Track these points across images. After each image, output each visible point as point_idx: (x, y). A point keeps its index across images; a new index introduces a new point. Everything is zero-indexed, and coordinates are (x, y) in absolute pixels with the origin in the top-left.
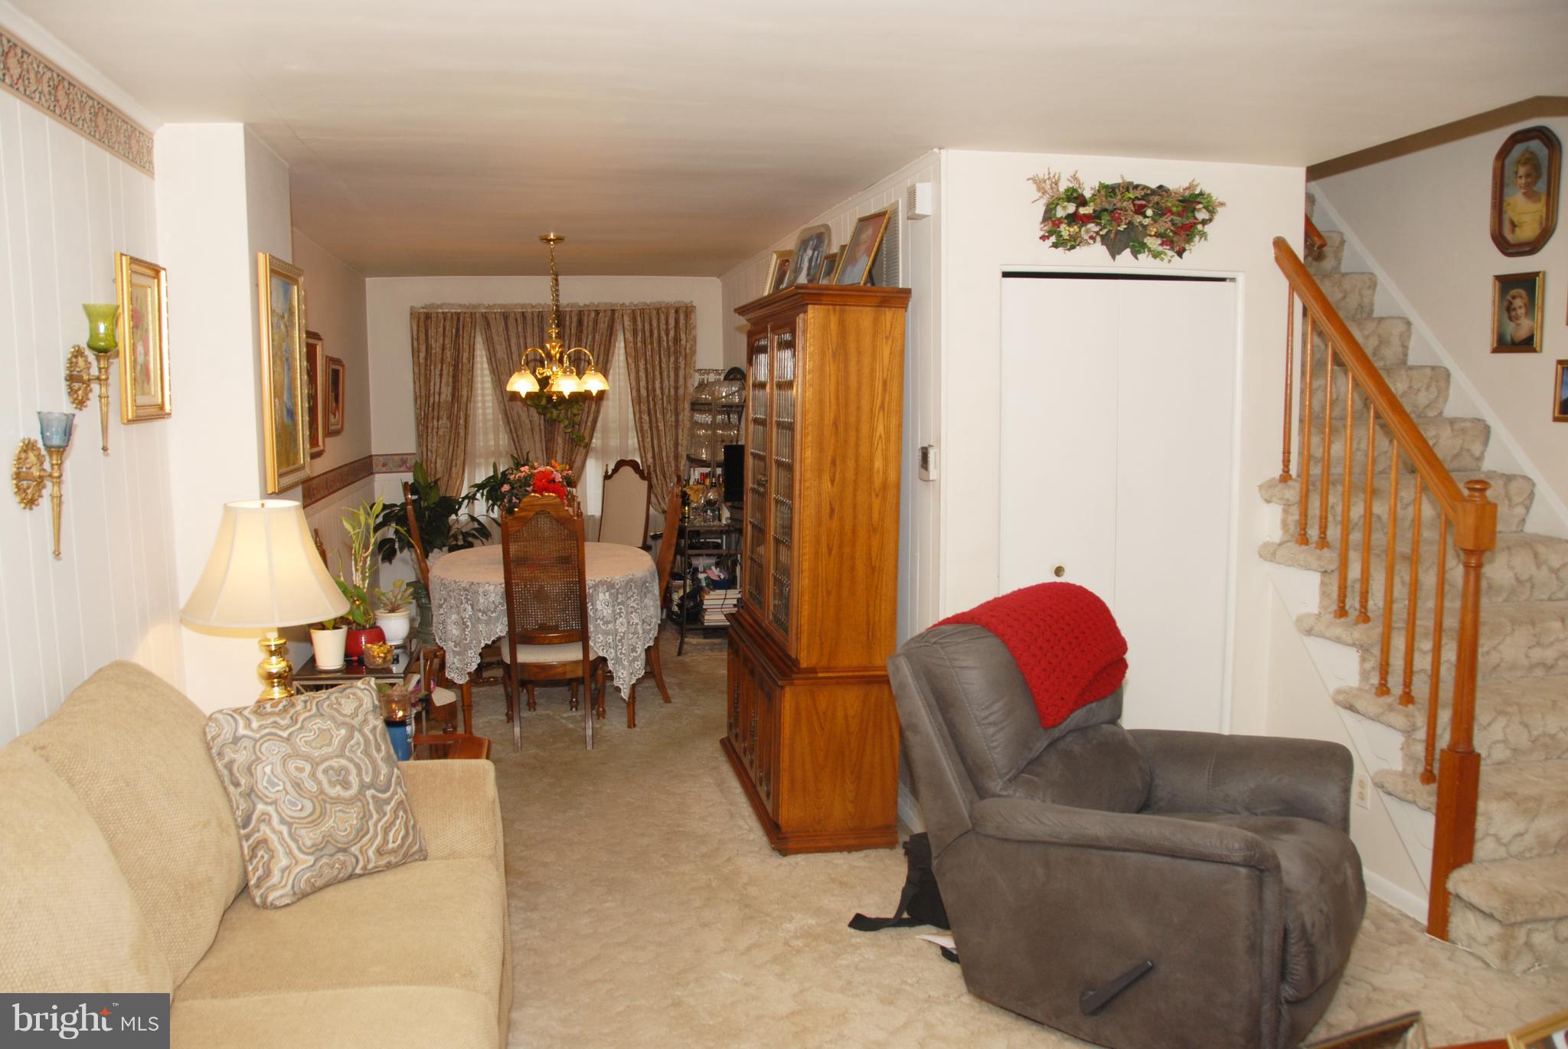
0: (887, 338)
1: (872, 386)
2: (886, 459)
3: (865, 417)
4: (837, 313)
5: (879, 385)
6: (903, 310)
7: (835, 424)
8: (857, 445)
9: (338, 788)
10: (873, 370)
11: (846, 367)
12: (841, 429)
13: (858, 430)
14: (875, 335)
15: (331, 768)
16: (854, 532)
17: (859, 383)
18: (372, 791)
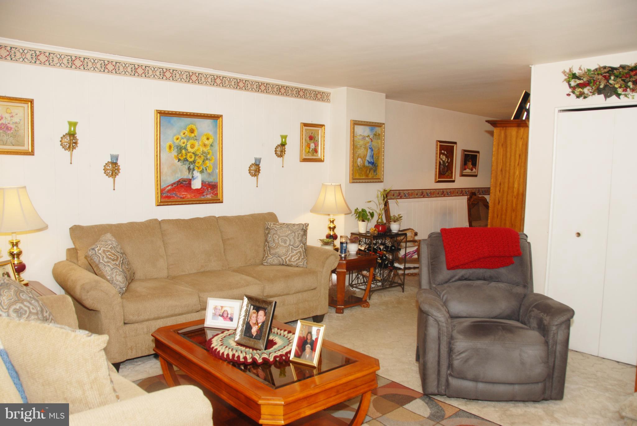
0: (521, 139)
1: (515, 156)
2: (519, 184)
3: (512, 168)
4: (504, 130)
5: (517, 156)
6: (526, 128)
7: (501, 170)
8: (509, 178)
9: (283, 243)
10: (515, 151)
11: (506, 150)
12: (504, 172)
13: (509, 173)
14: (517, 138)
15: (283, 239)
16: (506, 210)
17: (511, 155)
18: (292, 247)
